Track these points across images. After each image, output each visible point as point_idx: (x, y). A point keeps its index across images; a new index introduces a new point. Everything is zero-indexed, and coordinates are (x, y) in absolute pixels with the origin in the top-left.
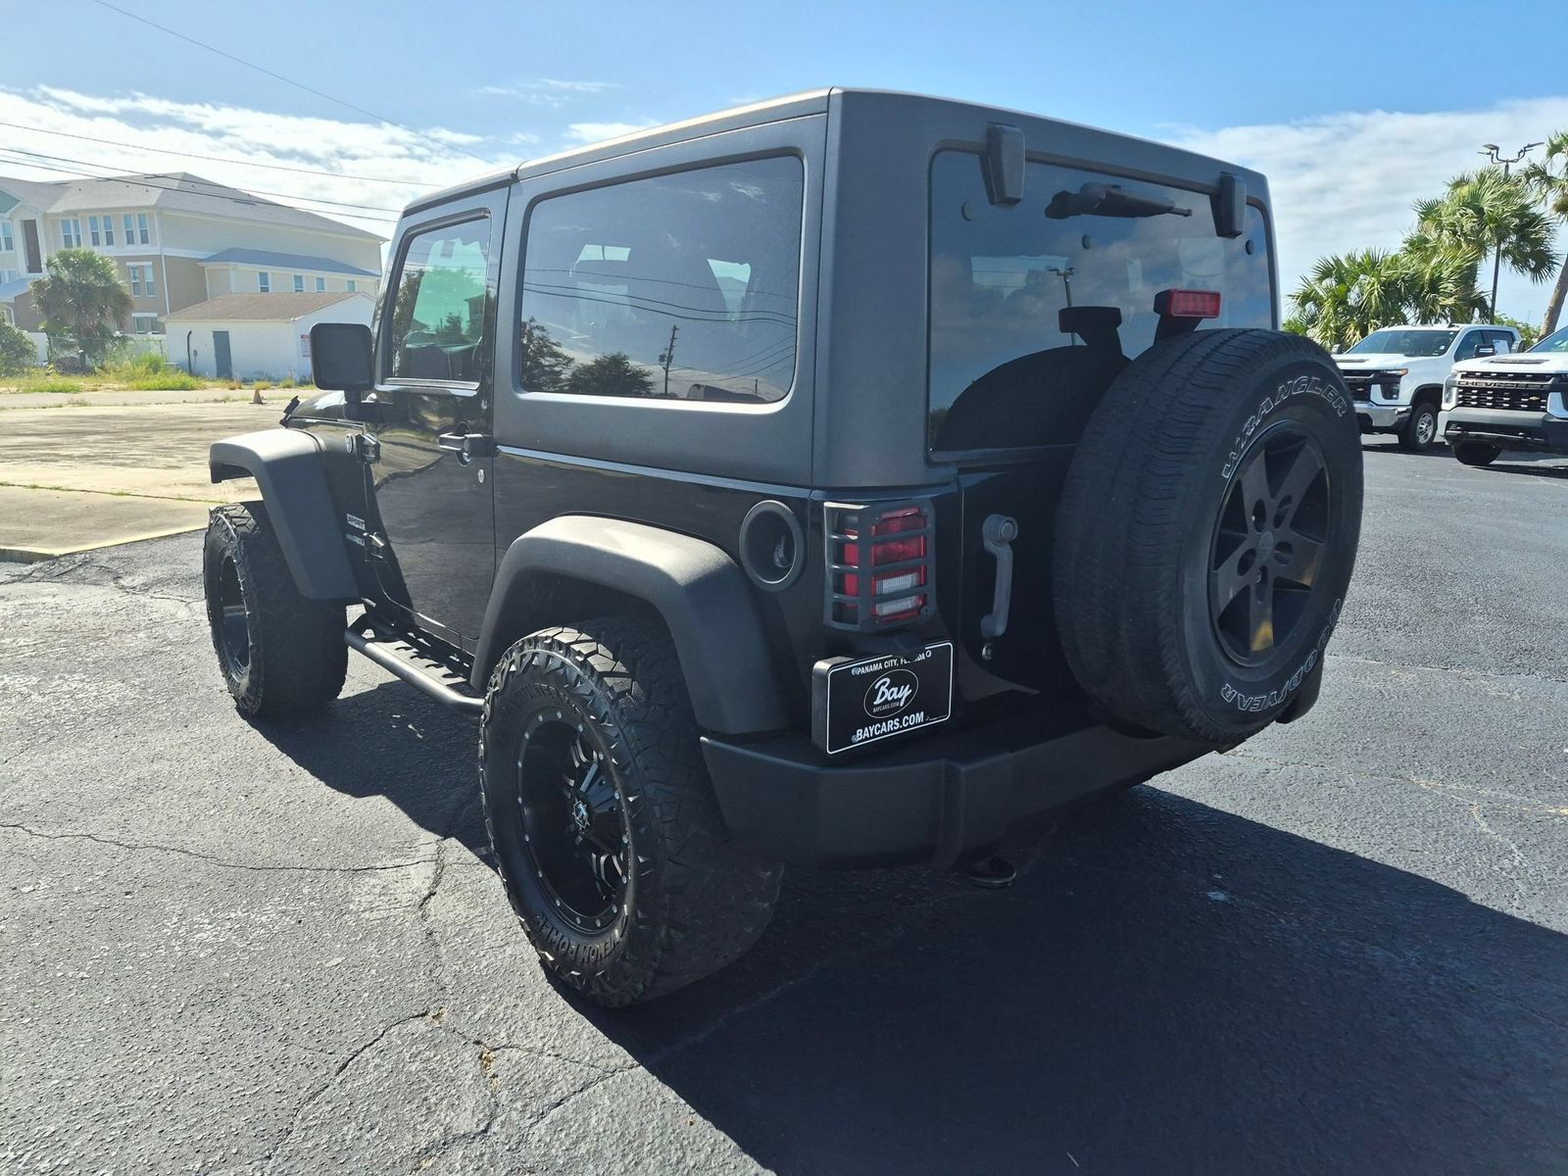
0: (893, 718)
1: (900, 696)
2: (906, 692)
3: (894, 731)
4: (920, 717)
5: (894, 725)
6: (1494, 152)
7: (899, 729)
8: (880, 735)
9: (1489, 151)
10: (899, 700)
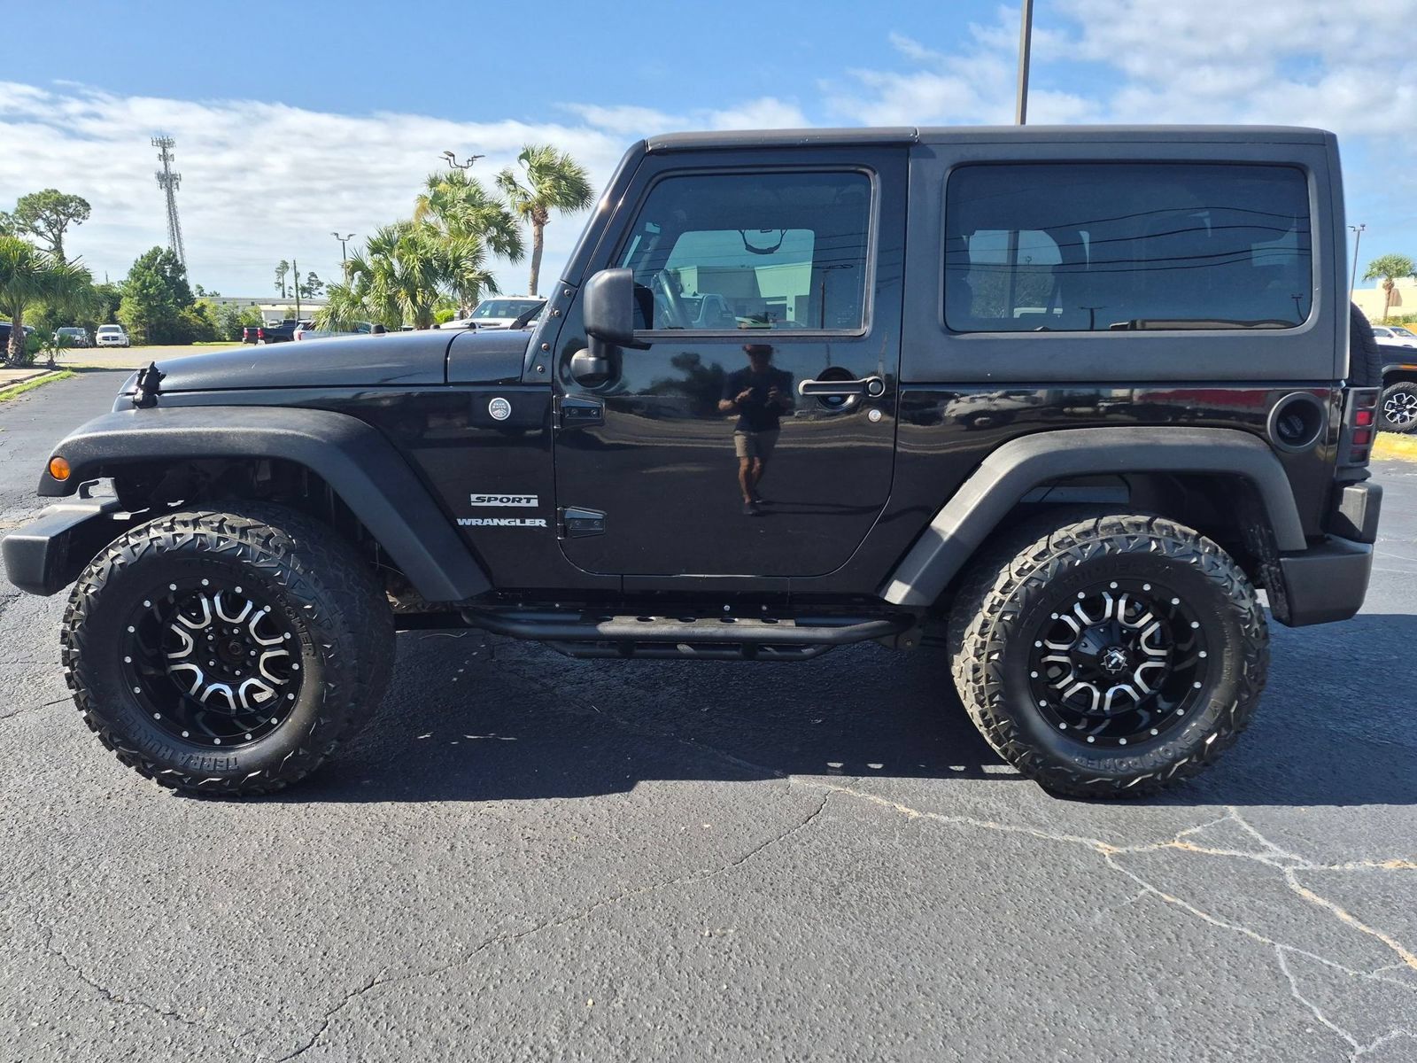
6: (451, 158)
9: (446, 156)
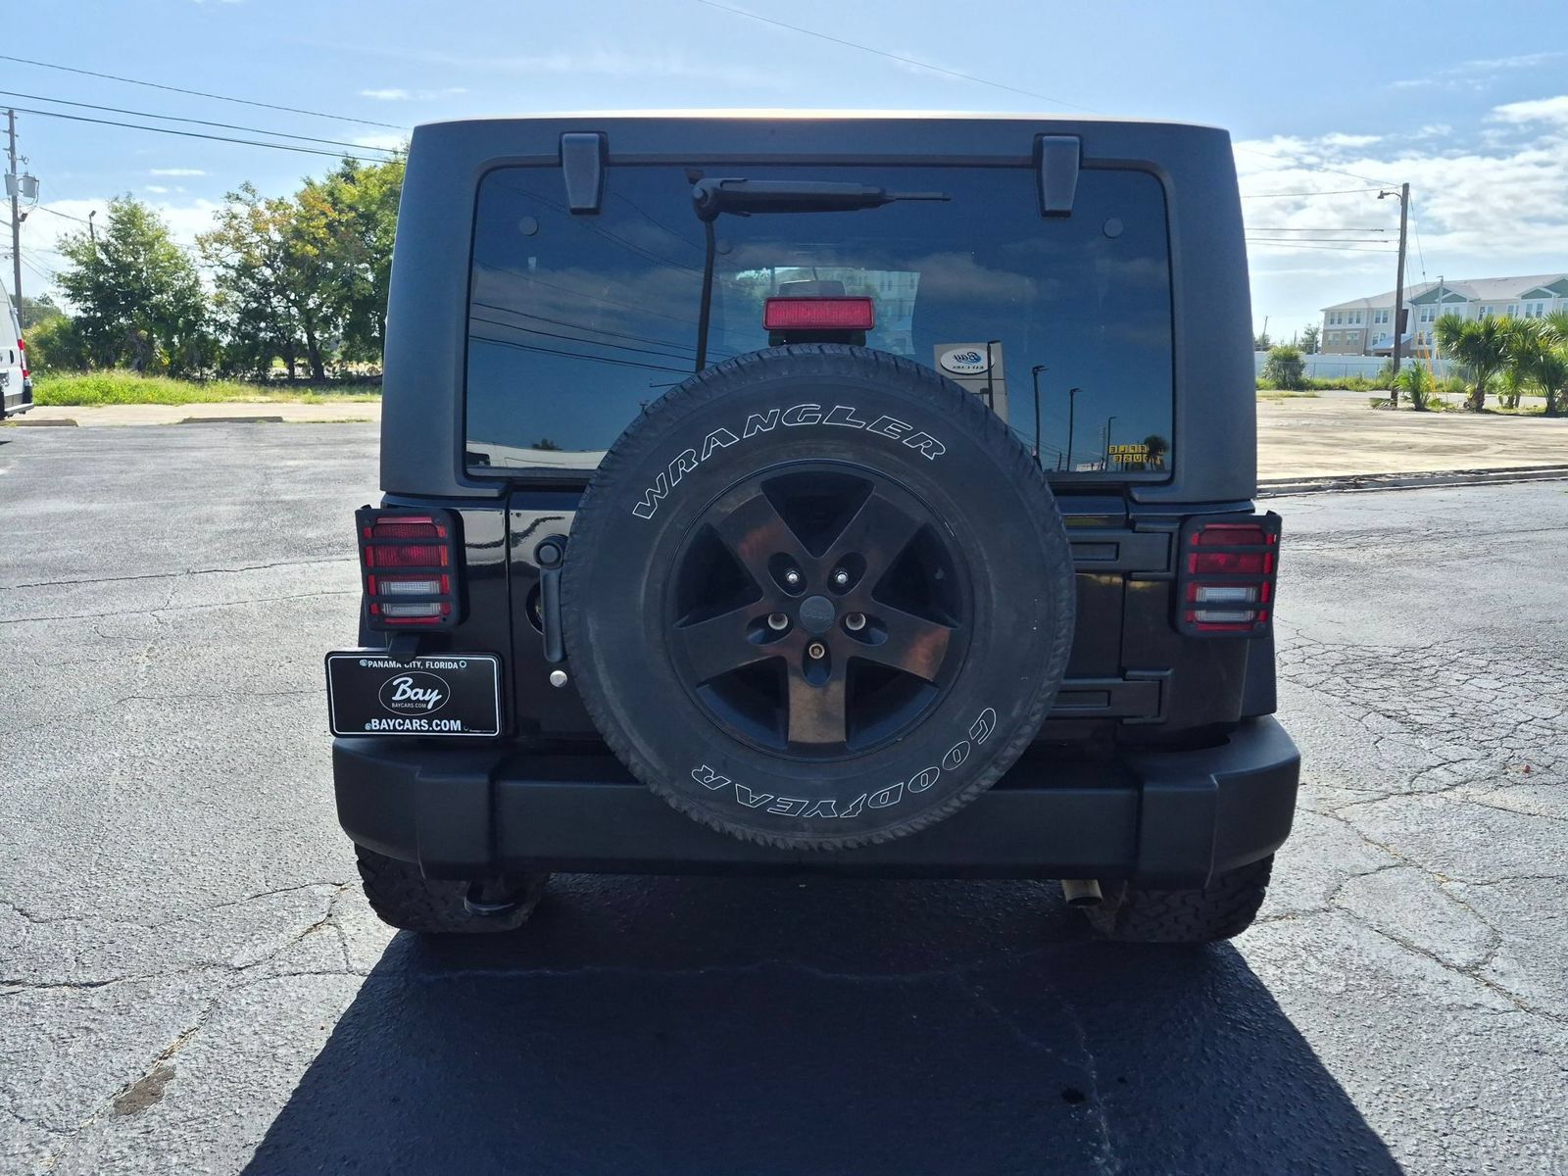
0: (420, 719)
1: (427, 698)
2: (433, 696)
3: (422, 731)
4: (456, 725)
5: (421, 726)
7: (428, 731)
8: (402, 731)
10: (428, 702)
